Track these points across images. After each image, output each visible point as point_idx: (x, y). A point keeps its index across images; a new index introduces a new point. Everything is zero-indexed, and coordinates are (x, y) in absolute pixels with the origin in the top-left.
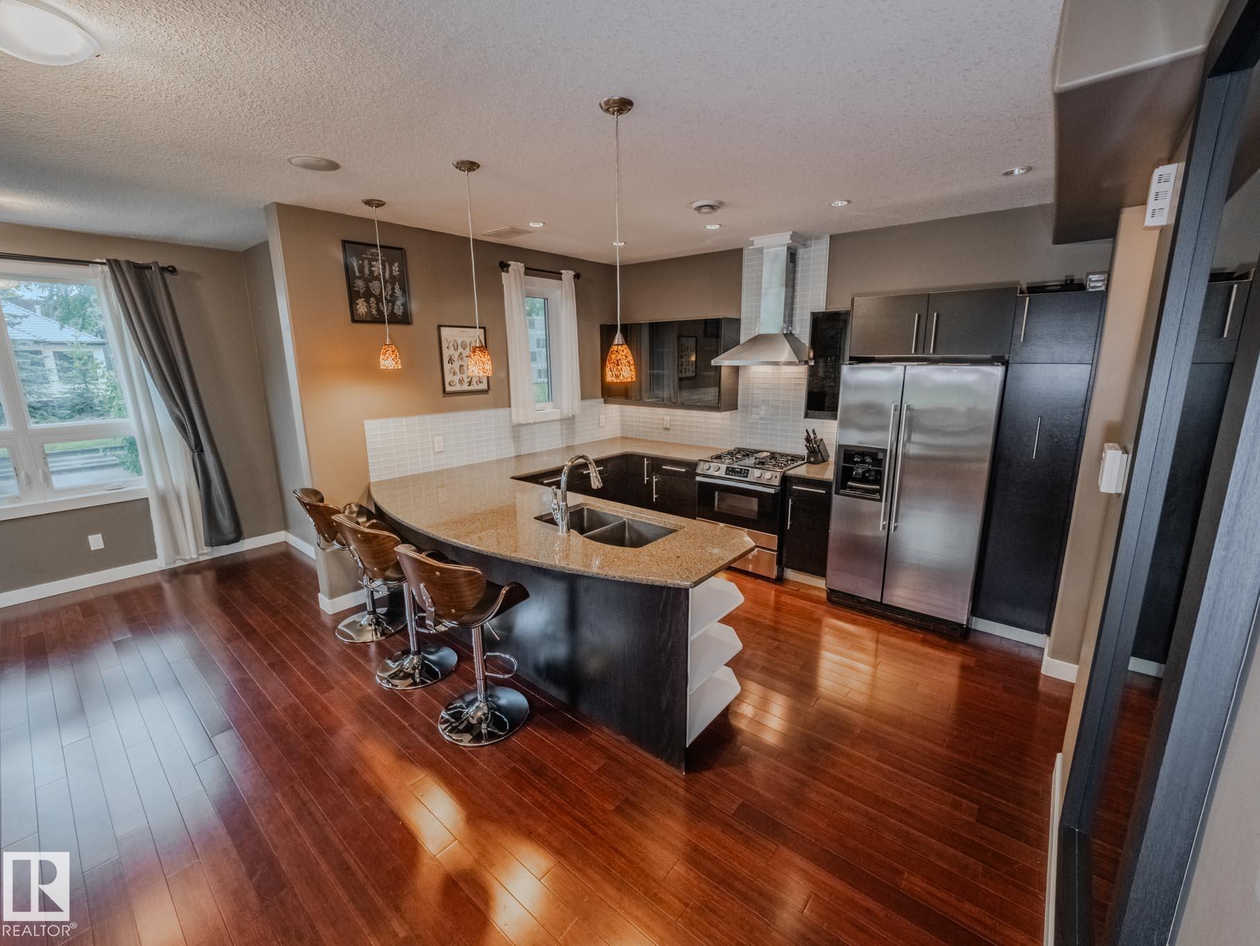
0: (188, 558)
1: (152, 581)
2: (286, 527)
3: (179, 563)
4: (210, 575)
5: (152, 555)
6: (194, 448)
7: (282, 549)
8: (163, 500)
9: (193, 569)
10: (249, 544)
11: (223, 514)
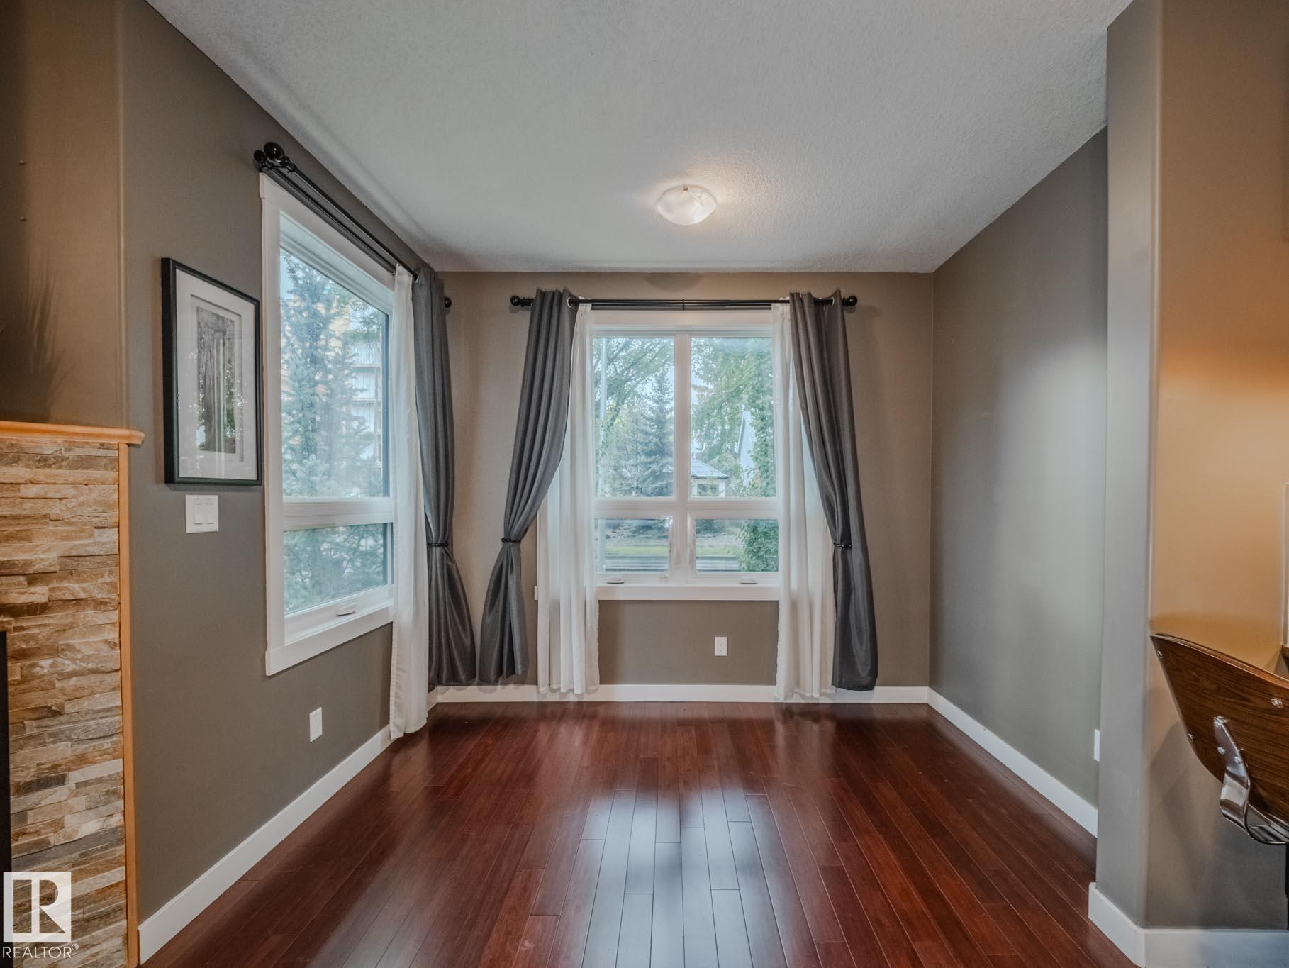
0: (808, 695)
1: (763, 715)
2: (934, 681)
3: (796, 699)
4: (830, 726)
5: (773, 681)
6: (839, 541)
7: (924, 714)
8: (794, 606)
9: (811, 712)
10: (882, 695)
11: (861, 643)
